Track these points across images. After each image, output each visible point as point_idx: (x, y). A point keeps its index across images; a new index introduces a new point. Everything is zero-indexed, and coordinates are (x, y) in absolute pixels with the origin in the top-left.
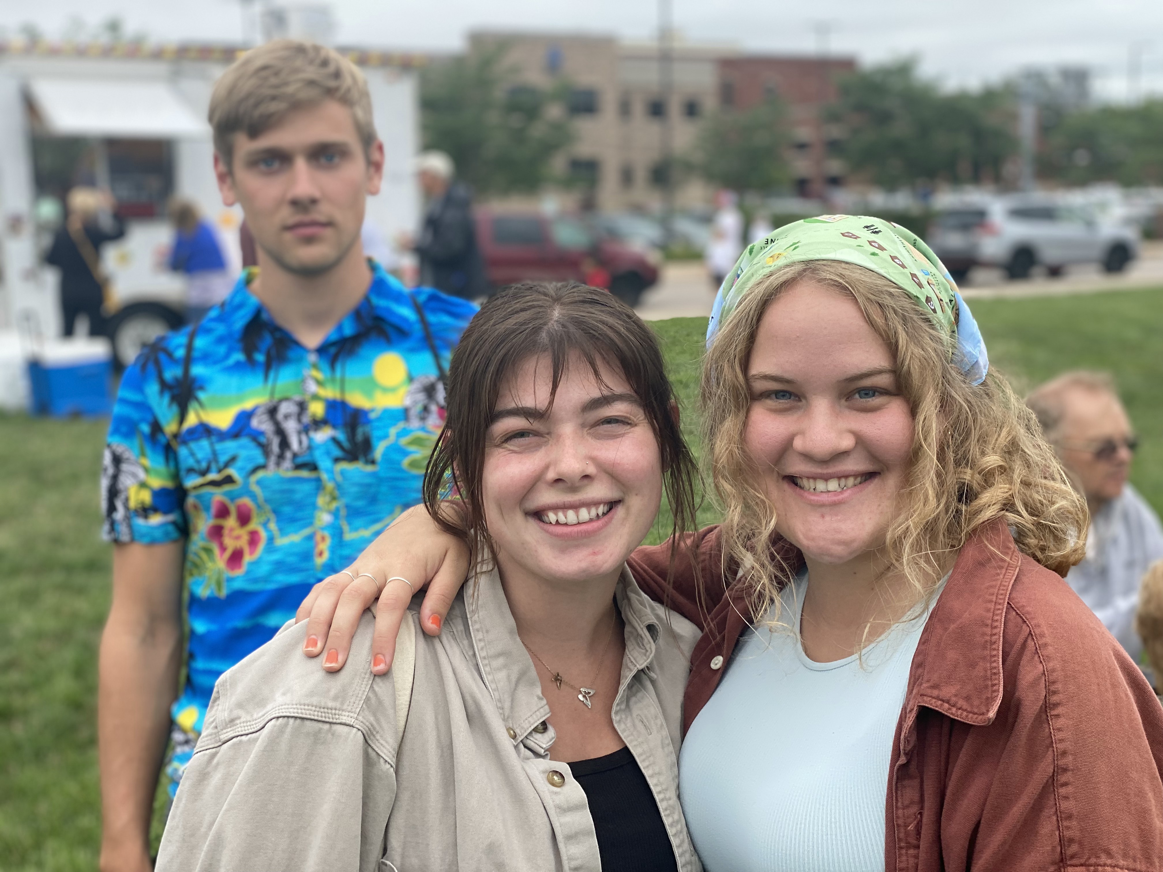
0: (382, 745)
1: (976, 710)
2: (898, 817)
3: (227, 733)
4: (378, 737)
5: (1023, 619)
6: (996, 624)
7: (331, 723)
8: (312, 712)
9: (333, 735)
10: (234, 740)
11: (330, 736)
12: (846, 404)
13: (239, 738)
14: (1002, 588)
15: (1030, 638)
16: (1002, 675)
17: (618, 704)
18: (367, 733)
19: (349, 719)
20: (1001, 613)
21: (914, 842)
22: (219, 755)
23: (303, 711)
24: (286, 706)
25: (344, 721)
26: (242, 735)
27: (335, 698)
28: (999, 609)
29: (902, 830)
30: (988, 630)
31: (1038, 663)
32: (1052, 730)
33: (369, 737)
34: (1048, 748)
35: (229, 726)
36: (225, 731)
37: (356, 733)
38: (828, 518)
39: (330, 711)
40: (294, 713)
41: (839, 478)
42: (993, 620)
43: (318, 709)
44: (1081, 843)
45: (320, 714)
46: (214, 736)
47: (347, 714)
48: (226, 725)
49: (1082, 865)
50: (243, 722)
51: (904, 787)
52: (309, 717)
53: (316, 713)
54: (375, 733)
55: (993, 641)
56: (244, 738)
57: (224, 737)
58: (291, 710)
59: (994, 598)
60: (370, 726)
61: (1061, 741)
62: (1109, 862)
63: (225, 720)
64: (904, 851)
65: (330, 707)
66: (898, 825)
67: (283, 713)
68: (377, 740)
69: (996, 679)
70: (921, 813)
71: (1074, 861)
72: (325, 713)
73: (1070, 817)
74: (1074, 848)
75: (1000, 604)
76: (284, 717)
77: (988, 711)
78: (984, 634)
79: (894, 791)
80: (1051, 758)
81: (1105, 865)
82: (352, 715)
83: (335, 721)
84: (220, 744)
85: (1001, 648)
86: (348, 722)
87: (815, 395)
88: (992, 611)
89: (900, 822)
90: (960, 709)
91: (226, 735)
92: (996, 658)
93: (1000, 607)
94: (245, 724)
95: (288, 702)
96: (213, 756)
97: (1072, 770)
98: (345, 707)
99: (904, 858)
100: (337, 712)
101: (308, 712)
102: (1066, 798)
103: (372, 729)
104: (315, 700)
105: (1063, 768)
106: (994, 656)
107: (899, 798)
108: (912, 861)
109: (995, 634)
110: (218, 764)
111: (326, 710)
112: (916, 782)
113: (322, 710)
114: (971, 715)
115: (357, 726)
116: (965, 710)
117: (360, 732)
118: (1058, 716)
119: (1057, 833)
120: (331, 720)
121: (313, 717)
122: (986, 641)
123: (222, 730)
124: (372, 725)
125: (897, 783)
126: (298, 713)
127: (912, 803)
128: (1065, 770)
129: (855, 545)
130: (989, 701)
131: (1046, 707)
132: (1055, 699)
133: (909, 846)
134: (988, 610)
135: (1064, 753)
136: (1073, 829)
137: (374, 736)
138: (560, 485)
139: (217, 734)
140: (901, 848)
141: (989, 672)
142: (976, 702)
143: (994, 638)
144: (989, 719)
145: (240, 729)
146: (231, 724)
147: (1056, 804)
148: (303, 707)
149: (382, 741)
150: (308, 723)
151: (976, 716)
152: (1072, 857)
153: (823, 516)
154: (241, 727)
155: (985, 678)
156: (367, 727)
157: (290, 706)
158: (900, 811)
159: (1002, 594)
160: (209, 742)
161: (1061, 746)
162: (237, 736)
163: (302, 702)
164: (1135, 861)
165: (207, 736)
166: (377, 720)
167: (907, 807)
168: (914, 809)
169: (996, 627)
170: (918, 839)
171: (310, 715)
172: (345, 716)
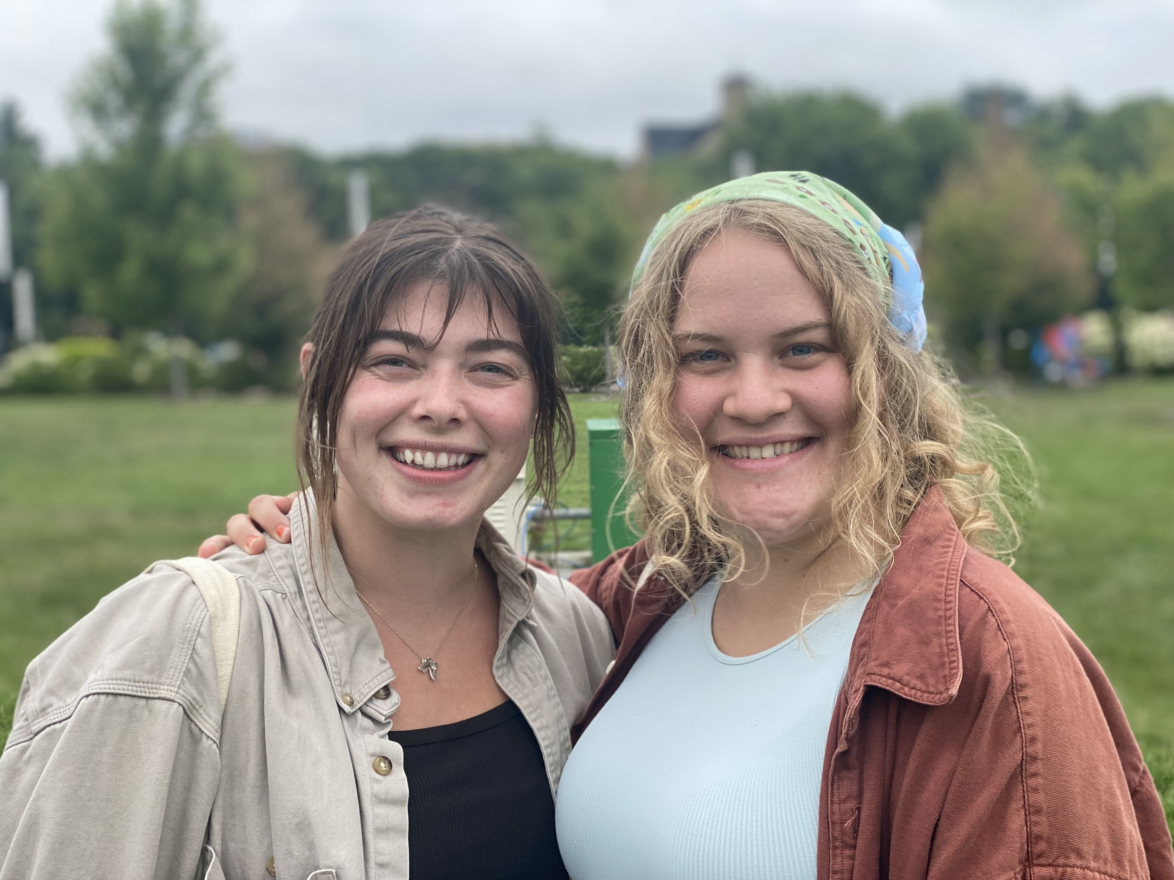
0: (204, 719)
1: (932, 689)
2: (833, 813)
3: (39, 723)
4: (201, 711)
5: (979, 596)
6: (950, 599)
7: (147, 698)
8: (125, 687)
9: (150, 711)
10: (47, 729)
11: (146, 713)
12: (780, 361)
13: (52, 727)
14: (952, 564)
15: (990, 614)
16: (960, 651)
17: (498, 660)
18: (189, 708)
19: (169, 692)
20: (955, 588)
21: (851, 841)
22: (30, 749)
23: (116, 686)
24: (97, 683)
25: (163, 696)
26: (55, 724)
27: (151, 671)
28: (952, 584)
29: (838, 828)
30: (942, 605)
31: (1002, 640)
32: (1020, 714)
33: (191, 712)
34: (1015, 734)
35: (40, 715)
36: (36, 722)
37: (178, 709)
38: (764, 489)
39: (146, 685)
40: (105, 689)
41: (775, 444)
42: (946, 595)
43: (132, 683)
44: (1049, 841)
45: (135, 688)
46: (25, 728)
47: (166, 687)
48: (38, 715)
49: (1049, 865)
50: (56, 709)
51: (840, 779)
52: (122, 692)
53: (130, 688)
54: (197, 707)
55: (948, 616)
56: (57, 726)
57: (35, 728)
58: (102, 686)
59: (945, 573)
60: (191, 700)
61: (1031, 726)
62: (1079, 863)
63: (36, 710)
64: (838, 852)
65: (146, 680)
66: (834, 823)
67: (92, 690)
68: (200, 715)
69: (953, 656)
70: (859, 809)
71: (1043, 861)
72: (140, 687)
73: (1038, 811)
74: (1042, 846)
75: (952, 579)
76: (94, 694)
77: (947, 689)
78: (937, 609)
79: (829, 784)
80: (1019, 744)
81: (1074, 866)
82: (172, 688)
83: (152, 695)
84: (32, 736)
85: (957, 623)
86: (168, 696)
87: (746, 352)
88: (944, 585)
89: (836, 818)
90: (912, 688)
91: (38, 725)
92: (952, 634)
93: (953, 582)
94: (58, 711)
95: (98, 678)
96: (24, 750)
97: (1042, 759)
98: (163, 680)
99: (839, 859)
100: (154, 686)
101: (120, 687)
102: (1036, 790)
103: (194, 702)
104: (128, 673)
105: (1031, 756)
106: (950, 631)
107: (835, 792)
108: (847, 863)
109: (950, 609)
110: (30, 758)
111: (141, 684)
112: (854, 774)
113: (137, 684)
114: (926, 695)
115: (178, 701)
116: (919, 690)
117: (181, 709)
118: (1025, 698)
119: (1025, 828)
120: (148, 695)
121: (126, 692)
122: (940, 617)
123: (33, 721)
124: (194, 699)
125: (834, 773)
126: (109, 689)
127: (849, 797)
128: (1034, 759)
129: (796, 517)
130: (948, 679)
131: (1013, 688)
132: (1022, 680)
133: (846, 845)
134: (941, 585)
135: (1033, 740)
136: (1042, 827)
137: (197, 711)
138: (426, 423)
139: (28, 726)
140: (835, 848)
141: (945, 649)
142: (931, 681)
143: (949, 613)
144: (951, 697)
145: (52, 717)
146: (43, 713)
147: (1024, 797)
148: (114, 682)
149: (205, 716)
150: (121, 699)
151: (932, 696)
152: (1040, 856)
153: (759, 486)
154: (54, 715)
155: (941, 655)
156: (189, 701)
157: (100, 682)
158: (836, 807)
159: (953, 570)
160: (20, 735)
161: (1030, 732)
162: (50, 725)
163: (114, 677)
164: (1106, 864)
165: (17, 730)
166: (200, 693)
167: (844, 801)
168: (851, 805)
169: (950, 602)
170: (855, 839)
171: (123, 690)
172: (164, 689)
